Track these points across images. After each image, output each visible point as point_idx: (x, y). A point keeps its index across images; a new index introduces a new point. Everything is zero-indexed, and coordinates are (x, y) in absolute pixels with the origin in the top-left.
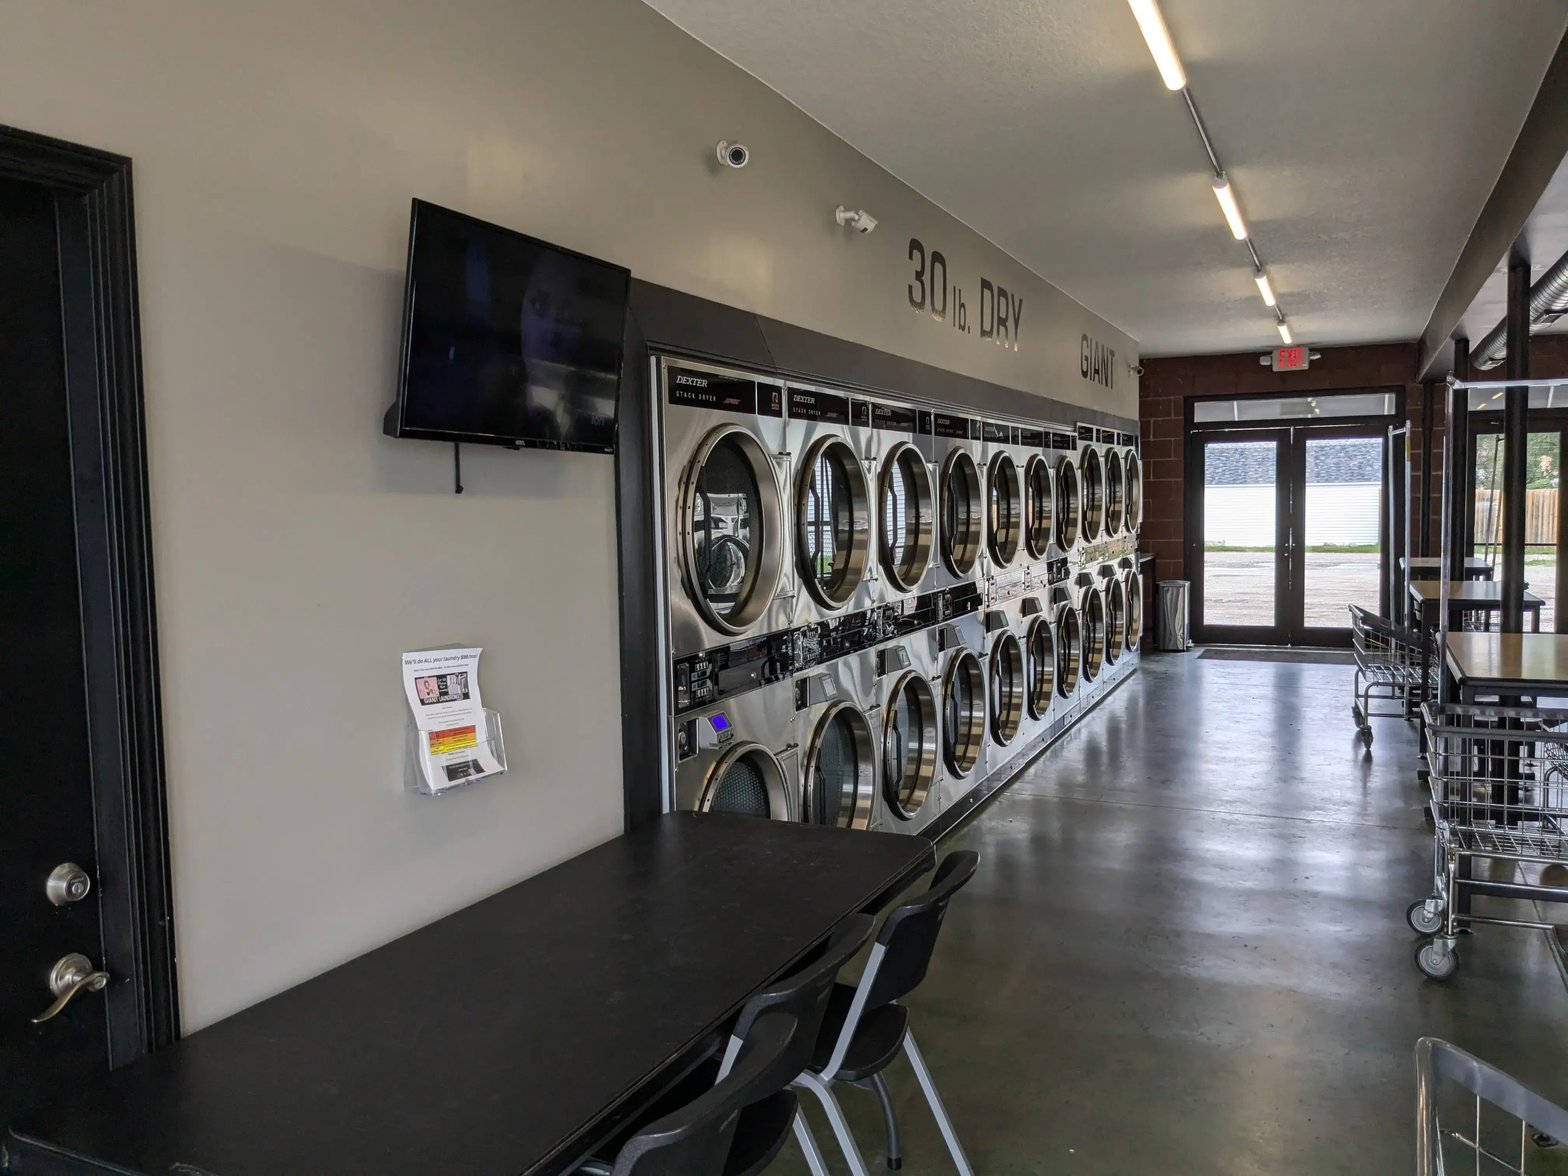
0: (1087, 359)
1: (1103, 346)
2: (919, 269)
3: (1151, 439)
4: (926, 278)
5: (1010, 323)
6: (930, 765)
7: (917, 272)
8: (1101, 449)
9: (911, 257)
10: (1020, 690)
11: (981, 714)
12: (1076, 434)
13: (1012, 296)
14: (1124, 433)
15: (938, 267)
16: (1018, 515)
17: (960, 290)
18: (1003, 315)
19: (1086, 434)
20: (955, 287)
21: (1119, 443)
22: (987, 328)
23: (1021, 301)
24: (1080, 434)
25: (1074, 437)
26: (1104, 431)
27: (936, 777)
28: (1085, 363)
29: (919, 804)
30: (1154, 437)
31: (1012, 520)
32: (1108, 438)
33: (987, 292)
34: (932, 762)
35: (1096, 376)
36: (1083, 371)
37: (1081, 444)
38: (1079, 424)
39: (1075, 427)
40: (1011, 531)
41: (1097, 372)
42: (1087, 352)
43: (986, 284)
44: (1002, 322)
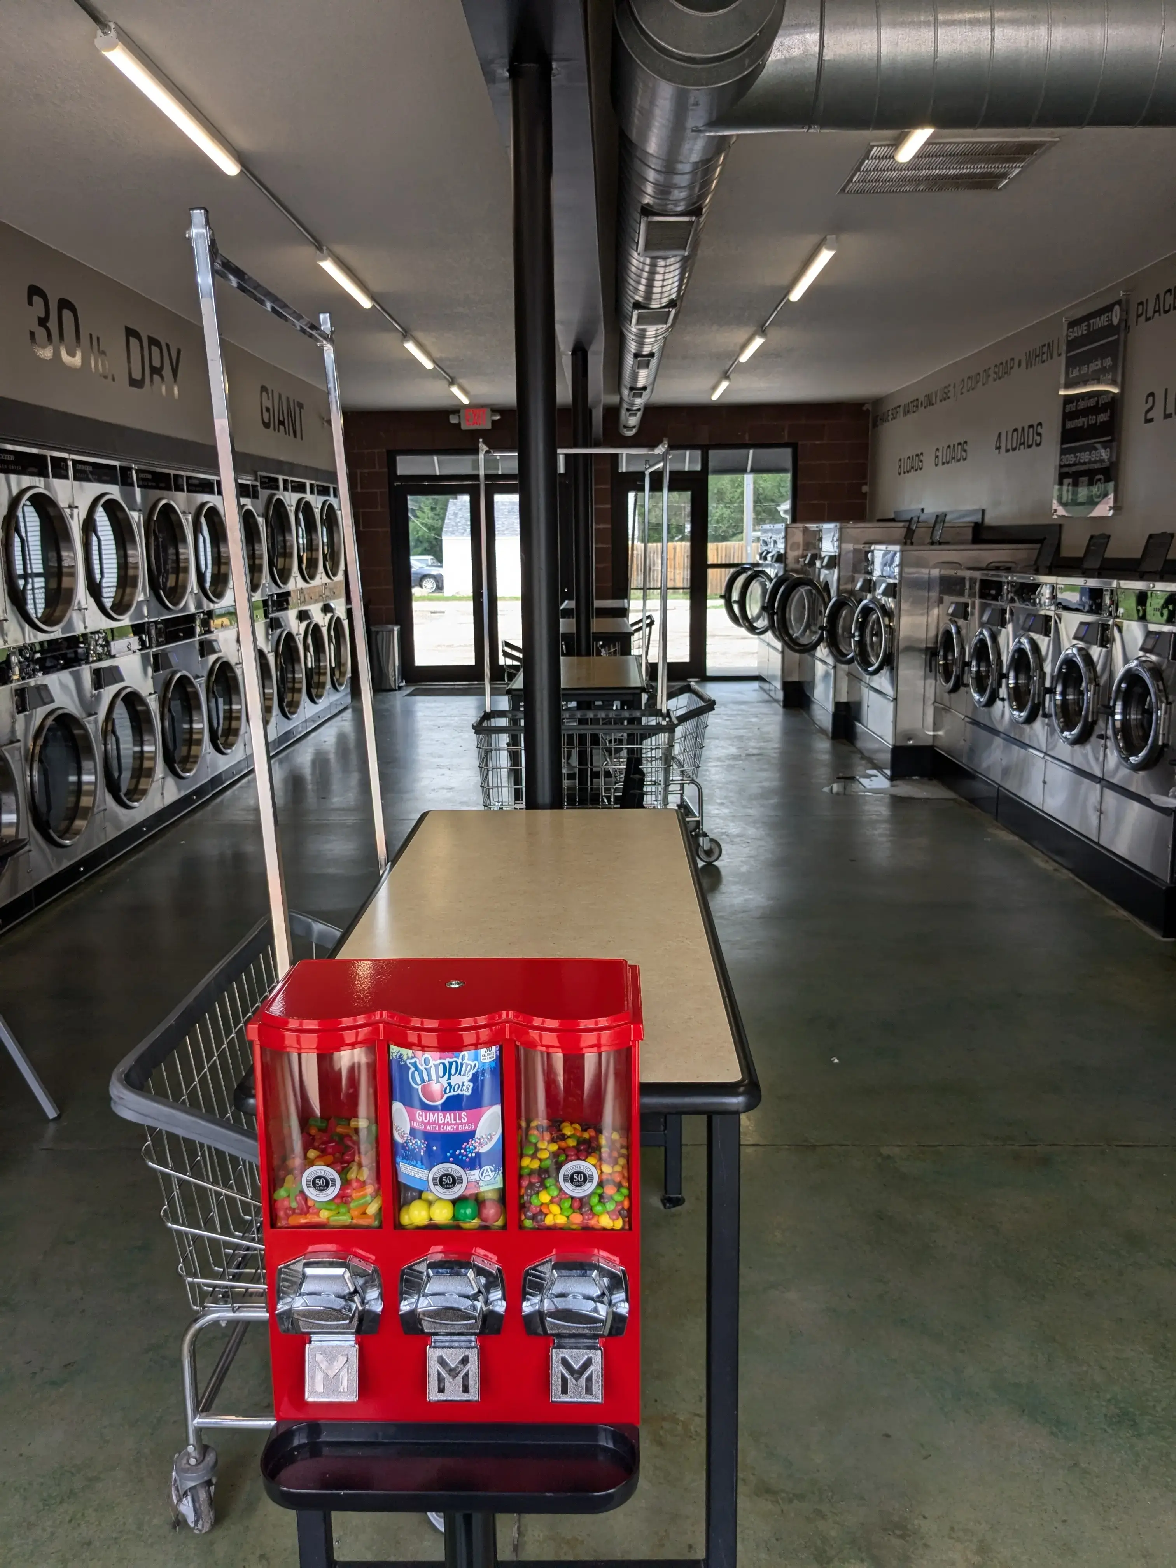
0: (268, 410)
1: (288, 399)
2: (43, 315)
3: (359, 490)
4: (53, 324)
5: (167, 371)
6: (90, 796)
7: (39, 318)
8: (291, 499)
9: (30, 303)
10: (200, 726)
11: (152, 748)
12: (258, 484)
13: (168, 345)
14: (319, 483)
15: (67, 314)
16: (187, 560)
17: (98, 339)
18: (157, 363)
19: (272, 484)
20: (91, 335)
21: (312, 492)
22: (137, 375)
23: (179, 352)
24: (262, 483)
25: (254, 487)
26: (292, 481)
27: (98, 807)
28: (266, 415)
29: (78, 832)
30: (361, 488)
31: (182, 565)
32: (299, 488)
33: (133, 341)
34: (93, 793)
35: (282, 427)
36: (263, 422)
37: (264, 494)
38: (260, 473)
39: (256, 476)
40: (181, 576)
41: (281, 423)
42: (267, 403)
43: (131, 333)
44: (156, 371)
